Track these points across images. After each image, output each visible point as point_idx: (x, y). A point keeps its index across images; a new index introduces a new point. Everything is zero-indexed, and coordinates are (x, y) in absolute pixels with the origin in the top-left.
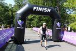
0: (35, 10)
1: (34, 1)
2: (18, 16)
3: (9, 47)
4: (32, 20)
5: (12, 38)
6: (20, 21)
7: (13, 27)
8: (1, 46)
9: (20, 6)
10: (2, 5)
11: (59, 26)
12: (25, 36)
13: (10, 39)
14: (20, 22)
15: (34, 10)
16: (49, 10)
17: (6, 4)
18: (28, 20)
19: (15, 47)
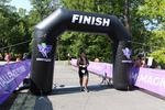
0: (77, 21)
1: (74, 3)
2: (40, 35)
3: (19, 100)
4: (68, 42)
5: (25, 81)
6: (44, 45)
7: (29, 57)
8: (3, 100)
9: (43, 14)
10: (5, 12)
11: (128, 57)
12: (54, 77)
13: (21, 85)
14: (43, 47)
15: (73, 21)
16: (107, 22)
17: (14, 8)
18: (60, 43)
19: (32, 101)
